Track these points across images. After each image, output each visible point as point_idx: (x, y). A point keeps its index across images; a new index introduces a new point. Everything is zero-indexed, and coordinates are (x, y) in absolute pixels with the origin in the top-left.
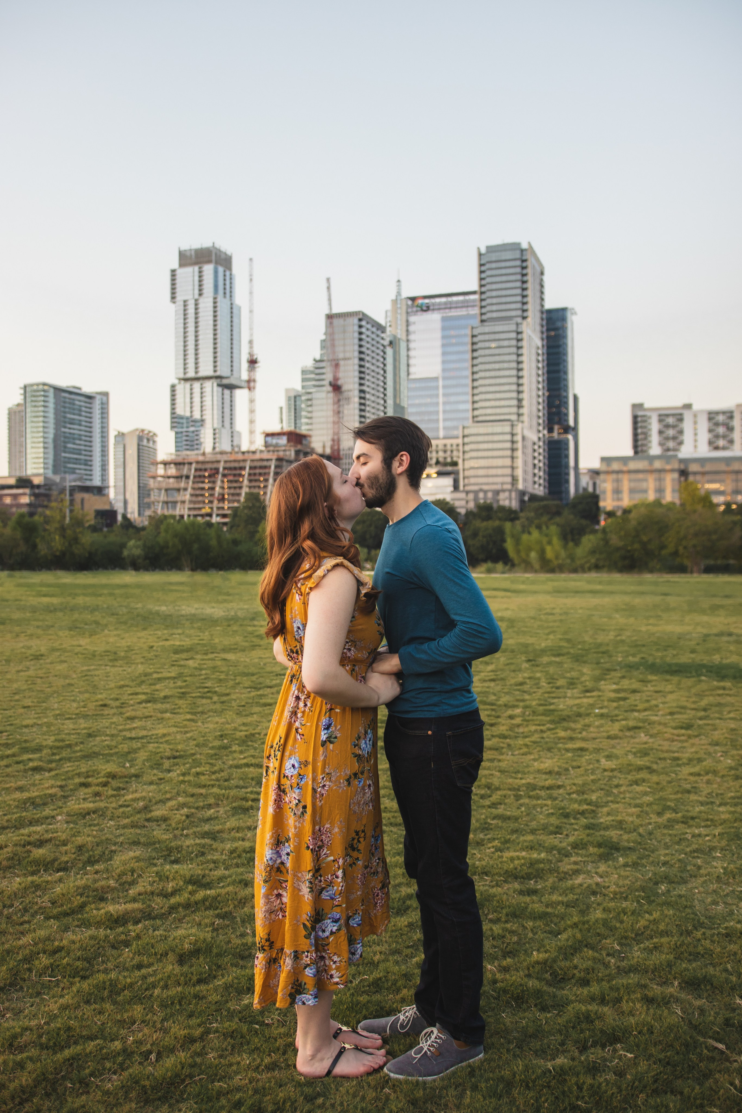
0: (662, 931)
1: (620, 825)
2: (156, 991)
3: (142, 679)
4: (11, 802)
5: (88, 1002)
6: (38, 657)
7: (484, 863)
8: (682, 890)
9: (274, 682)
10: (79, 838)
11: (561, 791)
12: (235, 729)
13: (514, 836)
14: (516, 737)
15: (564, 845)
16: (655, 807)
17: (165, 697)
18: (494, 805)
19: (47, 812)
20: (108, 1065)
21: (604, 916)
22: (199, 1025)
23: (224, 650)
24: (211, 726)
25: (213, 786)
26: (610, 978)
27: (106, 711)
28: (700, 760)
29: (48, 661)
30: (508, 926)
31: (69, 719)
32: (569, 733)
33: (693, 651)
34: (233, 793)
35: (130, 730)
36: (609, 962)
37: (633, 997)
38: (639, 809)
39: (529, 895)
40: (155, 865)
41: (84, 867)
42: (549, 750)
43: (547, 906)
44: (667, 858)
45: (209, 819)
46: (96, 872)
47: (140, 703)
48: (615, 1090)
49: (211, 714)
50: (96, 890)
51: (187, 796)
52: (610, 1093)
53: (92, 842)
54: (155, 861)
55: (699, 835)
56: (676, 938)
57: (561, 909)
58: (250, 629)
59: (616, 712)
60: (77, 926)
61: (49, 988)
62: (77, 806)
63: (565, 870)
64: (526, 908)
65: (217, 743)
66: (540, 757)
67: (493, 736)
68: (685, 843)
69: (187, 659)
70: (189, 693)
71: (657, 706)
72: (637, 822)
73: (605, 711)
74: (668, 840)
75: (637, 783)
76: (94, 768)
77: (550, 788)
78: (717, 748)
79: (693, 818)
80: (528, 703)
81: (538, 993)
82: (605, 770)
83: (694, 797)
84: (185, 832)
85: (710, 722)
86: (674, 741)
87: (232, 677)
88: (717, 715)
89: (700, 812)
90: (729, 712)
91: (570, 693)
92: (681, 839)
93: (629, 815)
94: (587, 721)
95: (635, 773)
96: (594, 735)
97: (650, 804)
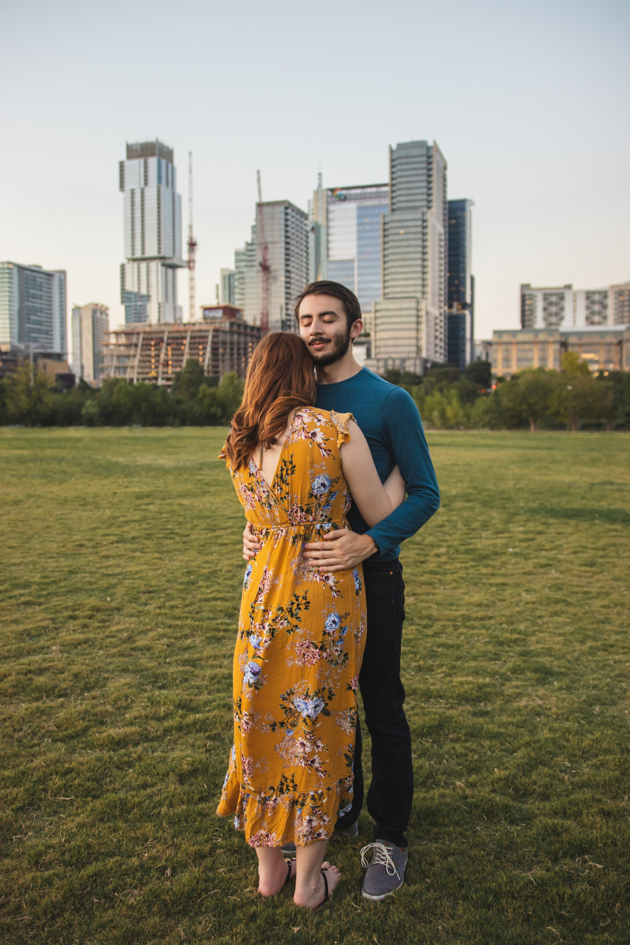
0: (605, 749)
1: (549, 652)
2: (163, 809)
3: (112, 522)
4: (9, 634)
5: (102, 820)
6: (16, 503)
7: (438, 687)
8: (613, 711)
9: (227, 525)
10: (74, 667)
11: (492, 622)
12: (199, 566)
13: (459, 663)
14: (445, 574)
15: (504, 670)
16: (577, 636)
17: (134, 538)
18: (436, 634)
19: (42, 642)
20: (129, 880)
21: (552, 736)
22: (207, 842)
23: (179, 496)
24: (178, 564)
25: (187, 618)
26: (568, 793)
27: (83, 551)
28: (607, 594)
29: (26, 506)
30: (468, 744)
31: (51, 557)
32: (490, 570)
33: (583, 498)
34: (205, 624)
35: (107, 567)
36: (563, 778)
37: (591, 811)
38: (563, 638)
39: (481, 716)
40: (145, 691)
41: (82, 694)
42: (475, 584)
43: (499, 727)
44: (596, 682)
45: (187, 649)
46: (94, 698)
47: (112, 543)
48: (592, 900)
49: (176, 553)
50: (96, 715)
51: (165, 628)
52: (588, 902)
53: (87, 670)
54: (145, 687)
55: (620, 661)
56: (618, 756)
57: (512, 729)
58: (198, 477)
59: (526, 552)
60: (82, 748)
61: (64, 807)
62: (68, 638)
63: (509, 693)
64: (482, 728)
65: (185, 579)
66: (469, 591)
67: (425, 572)
68: (608, 669)
69: (148, 504)
70: (154, 534)
71: (561, 546)
72: (564, 649)
73: (517, 550)
74: (593, 666)
75: (556, 614)
76: (79, 602)
77: (482, 619)
78: (619, 583)
79: (612, 646)
80: (450, 543)
81: (506, 808)
82: (527, 603)
83: (608, 627)
84: (168, 660)
85: (610, 560)
86: (580, 577)
87: (189, 520)
88: (614, 554)
89: (617, 640)
90: (624, 552)
91: (484, 534)
92: (604, 665)
93: (554, 643)
94: (504, 559)
95: (553, 605)
96: (511, 572)
97: (572, 633)
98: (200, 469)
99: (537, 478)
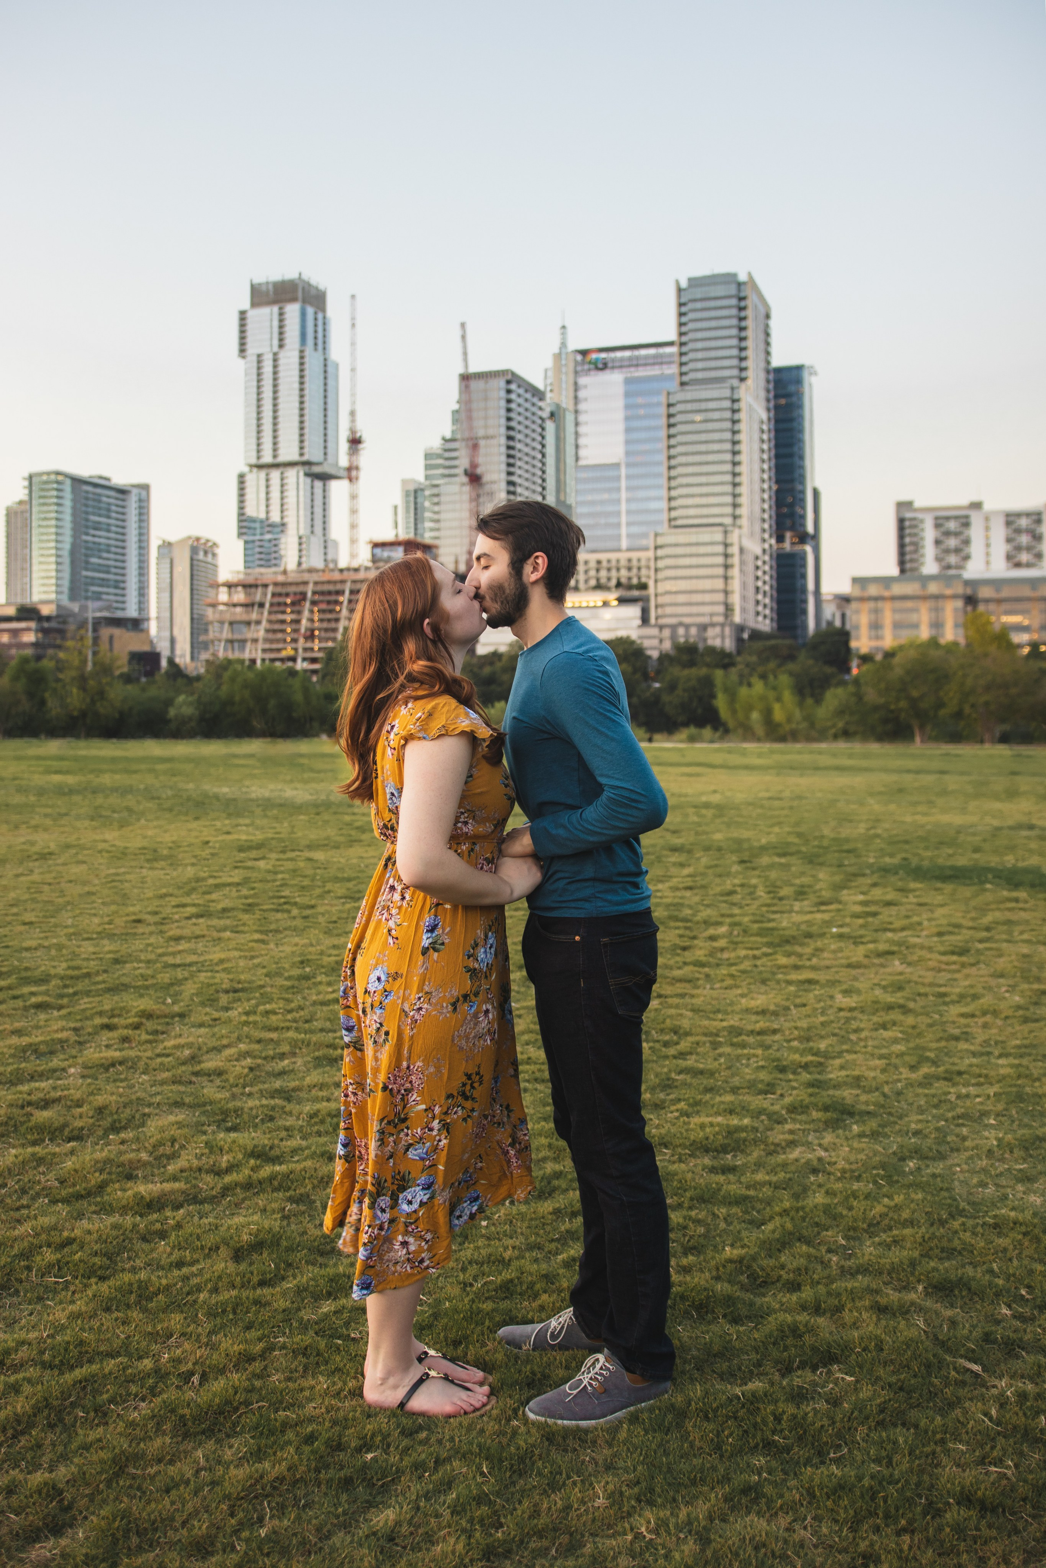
0: (906, 1220)
1: (857, 1082)
2: (202, 1296)
3: (193, 886)
5: (107, 1309)
6: (45, 856)
7: (663, 1131)
8: (938, 1168)
10: (99, 1098)
11: (777, 1037)
12: (322, 953)
13: (708, 1096)
14: (718, 965)
15: (777, 1108)
16: (908, 1059)
17: (224, 910)
18: (682, 1055)
19: (55, 1062)
20: (134, 1389)
21: (827, 1200)
22: (260, 1340)
23: (310, 847)
24: (288, 949)
25: (288, 1029)
26: (831, 1280)
27: (141, 929)
28: (975, 997)
29: (59, 861)
30: (693, 1213)
31: (88, 939)
32: (793, 960)
33: (976, 850)
34: (314, 1038)
35: (174, 954)
36: (830, 1261)
37: (859, 1304)
38: (884, 1061)
39: (723, 1173)
40: (205, 1133)
41: (106, 1135)
42: (764, 982)
43: (748, 1188)
44: (919, 1126)
45: (282, 1073)
46: (123, 1142)
47: (189, 918)
48: (825, 1422)
49: (288, 933)
50: (122, 1165)
51: (251, 1042)
52: (818, 1425)
53: (117, 1102)
54: (205, 1128)
55: (967, 1096)
56: (923, 1229)
57: (767, 1191)
58: (347, 818)
59: (859, 933)
60: (94, 1212)
61: (55, 1292)
62: (97, 1055)
63: (777, 1141)
64: (719, 1190)
65: (296, 972)
66: (750, 992)
67: (685, 963)
68: (945, 1107)
69: (256, 860)
70: (258, 904)
71: (920, 924)
72: (882, 1077)
73: (845, 930)
74: (923, 1102)
75: (884, 1026)
76: (122, 1005)
77: (761, 1033)
78: (1001, 981)
79: (960, 1073)
80: (737, 919)
81: (729, 1300)
82: (841, 1010)
83: (963, 1045)
84: (248, 1090)
85: (994, 945)
86: (940, 970)
87: (320, 884)
88: (1004, 937)
89: (971, 1066)
90: (1021, 933)
91: (797, 906)
92: (941, 1101)
93: (870, 1069)
94: (819, 944)
95: (882, 1013)
96: (827, 963)
97: (901, 1055)
99: (908, 819)
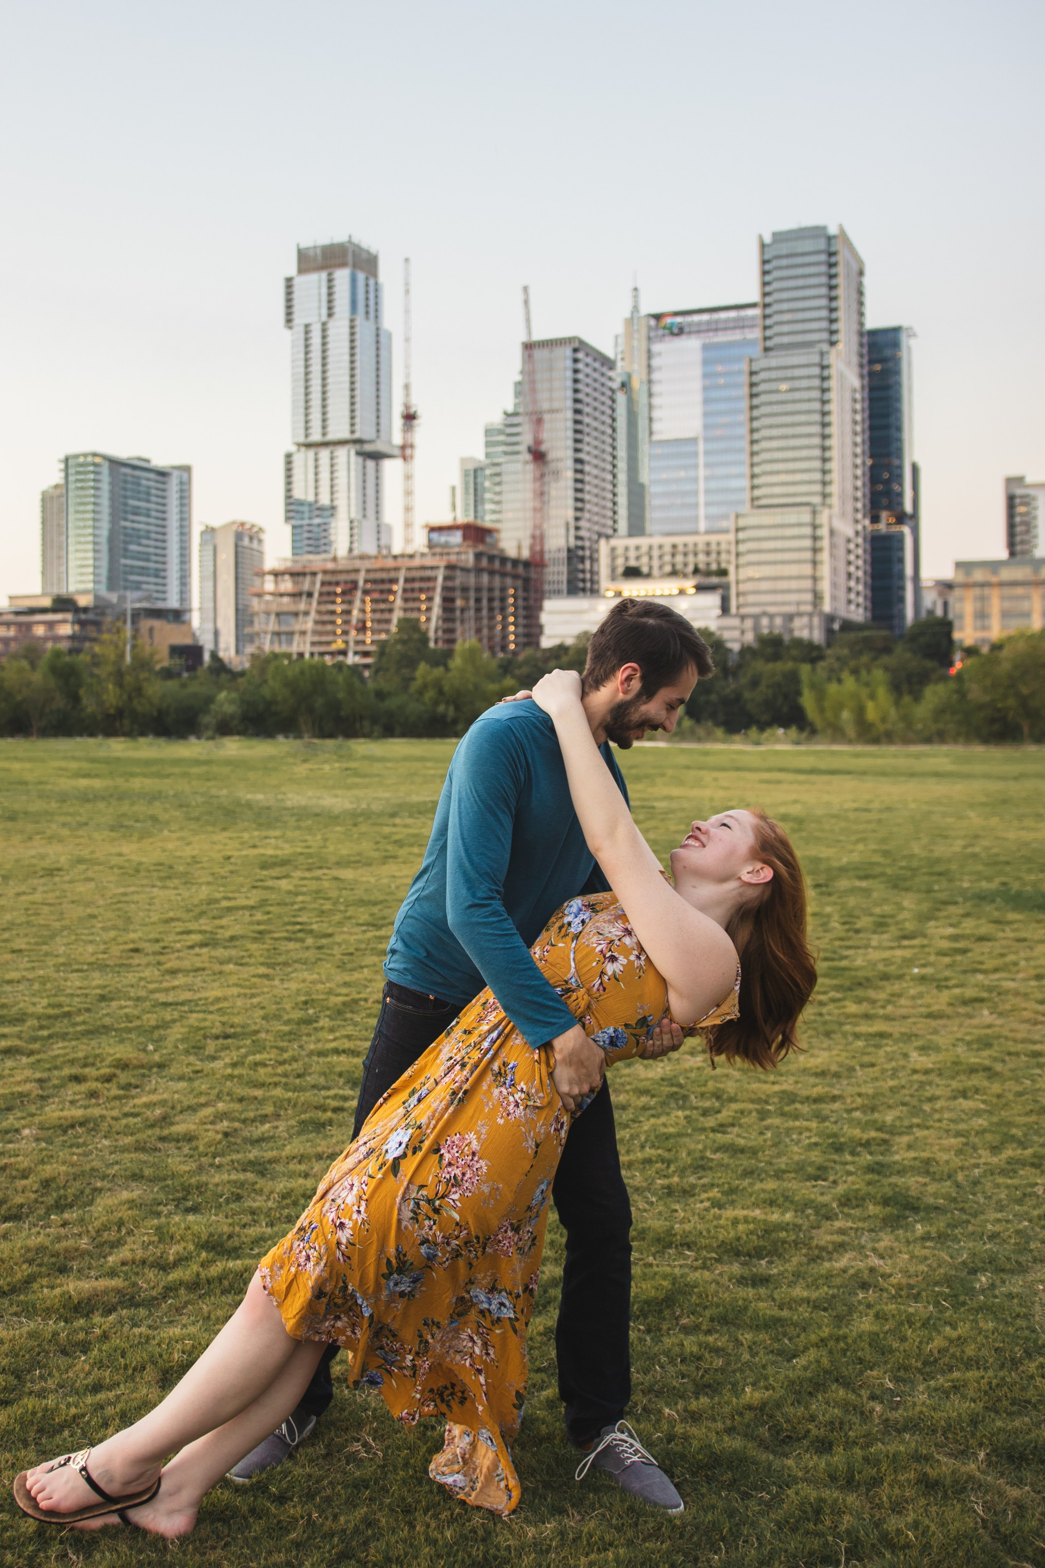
0: (970, 1359)
1: (926, 1167)
3: (203, 909)
6: (51, 872)
7: (687, 1227)
8: (1016, 1284)
10: (48, 1167)
11: (836, 1106)
12: (330, 992)
13: (746, 1182)
15: (826, 1198)
16: (988, 1137)
17: (232, 938)
18: (721, 1128)
19: (10, 1121)
21: (875, 1328)
23: (339, 864)
24: (293, 986)
25: (276, 1084)
26: (869, 1440)
27: (137, 960)
29: (67, 878)
30: (711, 1339)
31: (78, 971)
32: (864, 1007)
34: (303, 1097)
35: (166, 990)
36: (872, 1411)
37: (901, 1478)
38: (959, 1140)
39: (754, 1285)
40: (158, 1214)
41: (48, 1214)
42: (828, 1034)
43: (781, 1308)
44: (998, 1228)
45: (260, 1140)
46: (64, 1225)
47: (191, 947)
49: (297, 966)
50: (56, 1255)
51: (232, 1100)
53: (68, 1174)
54: (161, 1208)
56: (990, 1373)
57: (804, 1312)
58: (387, 830)
60: (16, 1314)
62: (57, 1114)
63: (822, 1243)
64: (746, 1308)
65: (296, 1015)
68: (1030, 1202)
69: (278, 878)
70: (270, 932)
71: (1015, 964)
72: (957, 1161)
73: (929, 971)
74: (1003, 1196)
75: (964, 1094)
76: (97, 1051)
77: (817, 1100)
82: (915, 1071)
84: (217, 1160)
86: (1036, 1023)
87: (342, 908)
91: (875, 940)
92: (1025, 1195)
94: (897, 987)
95: (963, 1077)
96: (904, 1011)
97: (981, 1132)
98: (393, 815)
99: (1011, 835)
